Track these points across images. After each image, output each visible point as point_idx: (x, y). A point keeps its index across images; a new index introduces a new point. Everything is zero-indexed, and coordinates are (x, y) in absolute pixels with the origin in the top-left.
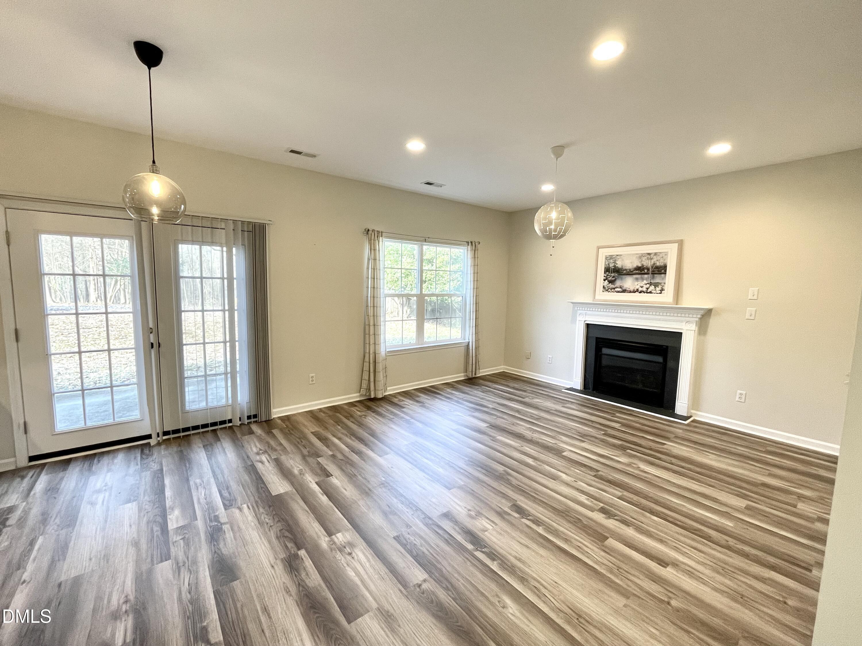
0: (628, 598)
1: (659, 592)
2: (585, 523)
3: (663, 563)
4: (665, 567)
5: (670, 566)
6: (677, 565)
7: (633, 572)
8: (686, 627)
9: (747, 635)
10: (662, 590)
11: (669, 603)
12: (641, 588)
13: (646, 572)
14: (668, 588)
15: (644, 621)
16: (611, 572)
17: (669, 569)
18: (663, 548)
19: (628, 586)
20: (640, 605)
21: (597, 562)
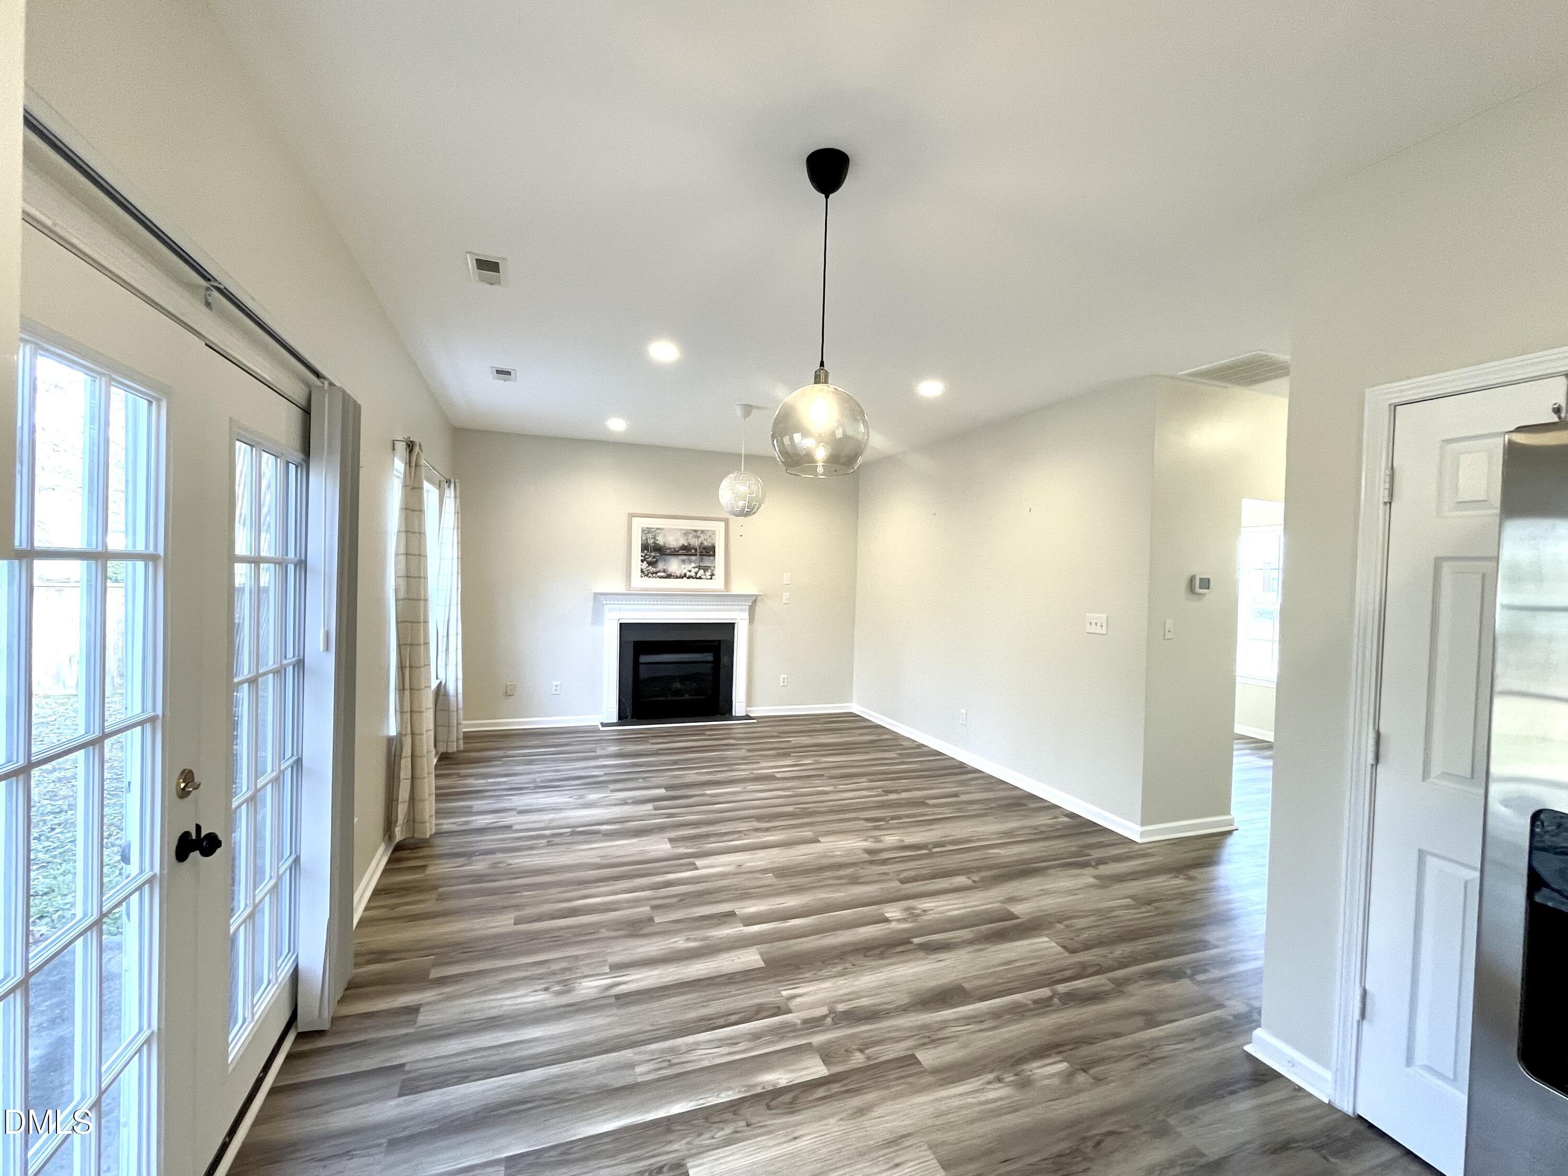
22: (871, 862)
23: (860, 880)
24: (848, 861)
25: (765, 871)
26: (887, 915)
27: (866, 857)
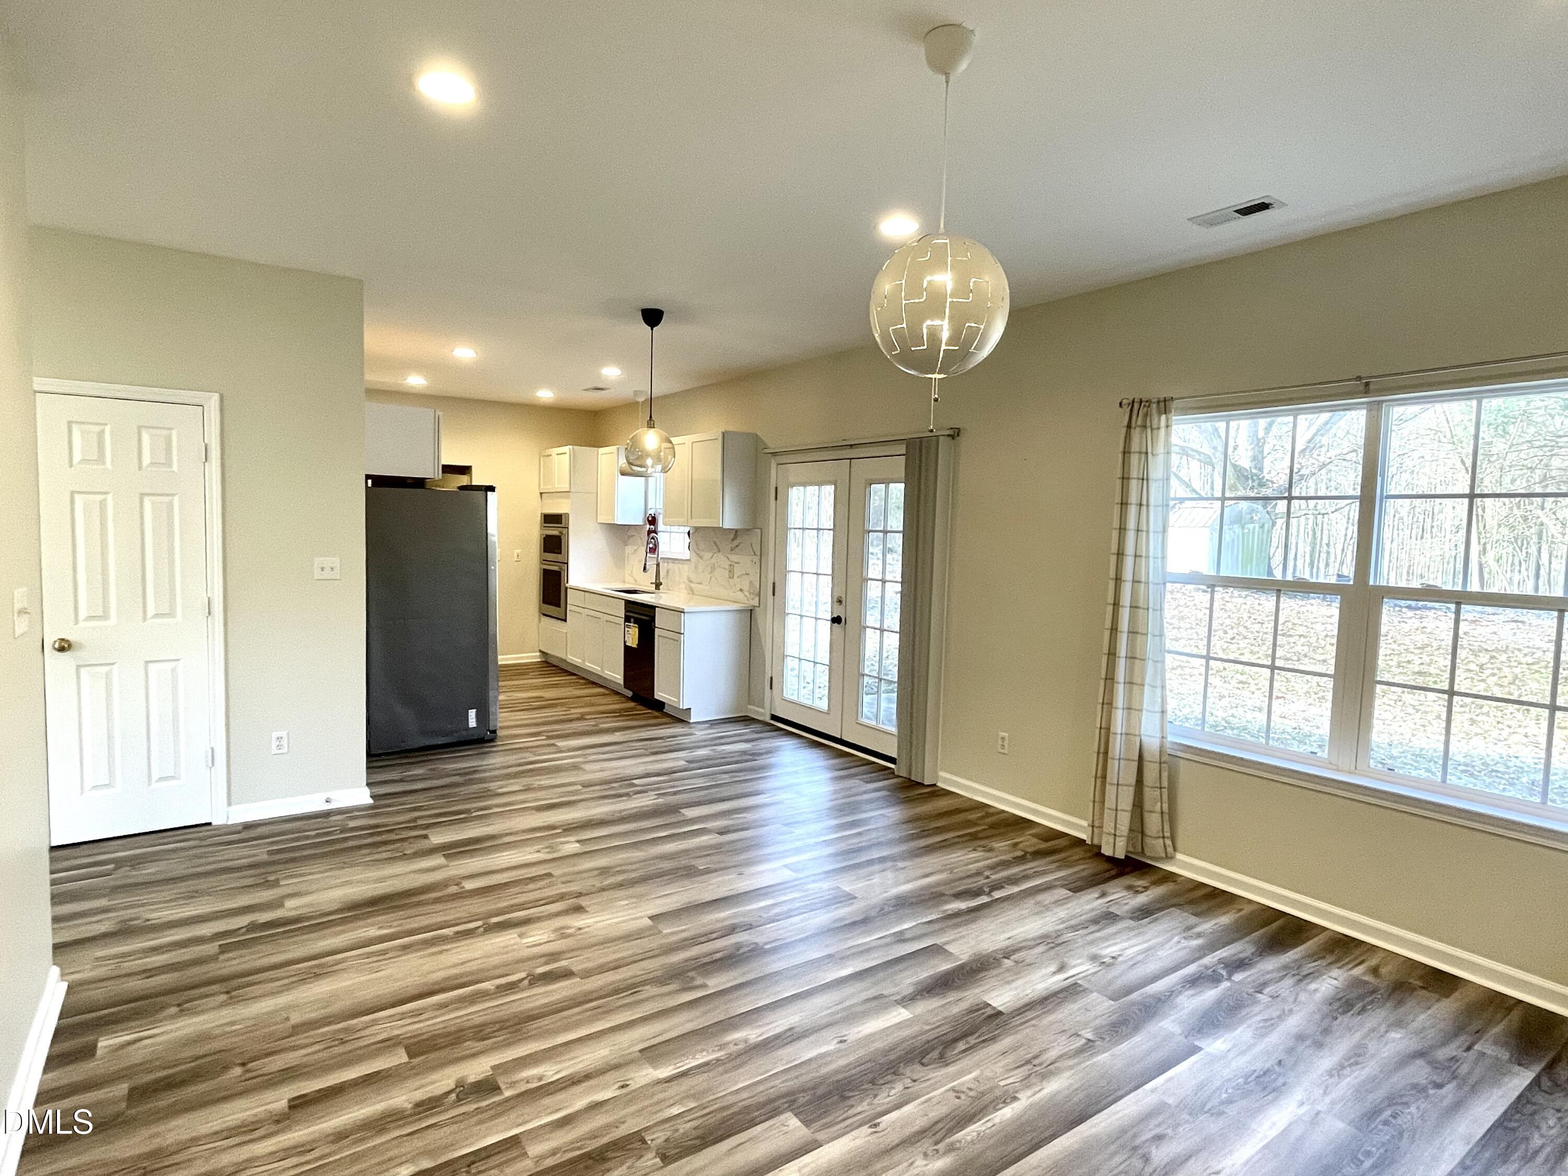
0: (294, 1027)
1: (265, 1065)
2: (468, 1043)
3: (299, 1104)
4: (290, 1101)
5: (287, 1110)
6: (278, 1122)
7: (325, 1054)
8: (202, 1061)
9: (120, 1120)
10: (265, 1071)
11: (243, 1064)
12: (294, 1048)
13: (305, 1070)
14: (259, 1079)
15: (254, 1025)
16: (345, 1030)
17: (282, 1104)
18: (324, 1125)
19: (307, 1037)
20: (272, 1034)
21: (375, 1022)
22: (580, 895)
23: (596, 872)
24: (611, 892)
25: (708, 871)
26: (578, 845)
27: (583, 902)
